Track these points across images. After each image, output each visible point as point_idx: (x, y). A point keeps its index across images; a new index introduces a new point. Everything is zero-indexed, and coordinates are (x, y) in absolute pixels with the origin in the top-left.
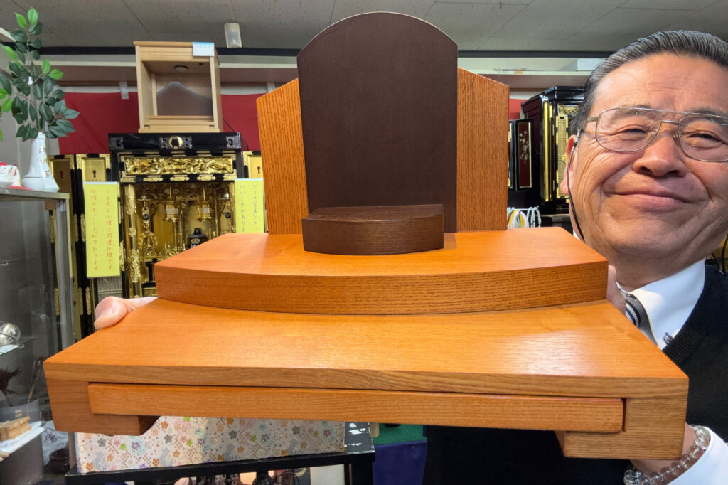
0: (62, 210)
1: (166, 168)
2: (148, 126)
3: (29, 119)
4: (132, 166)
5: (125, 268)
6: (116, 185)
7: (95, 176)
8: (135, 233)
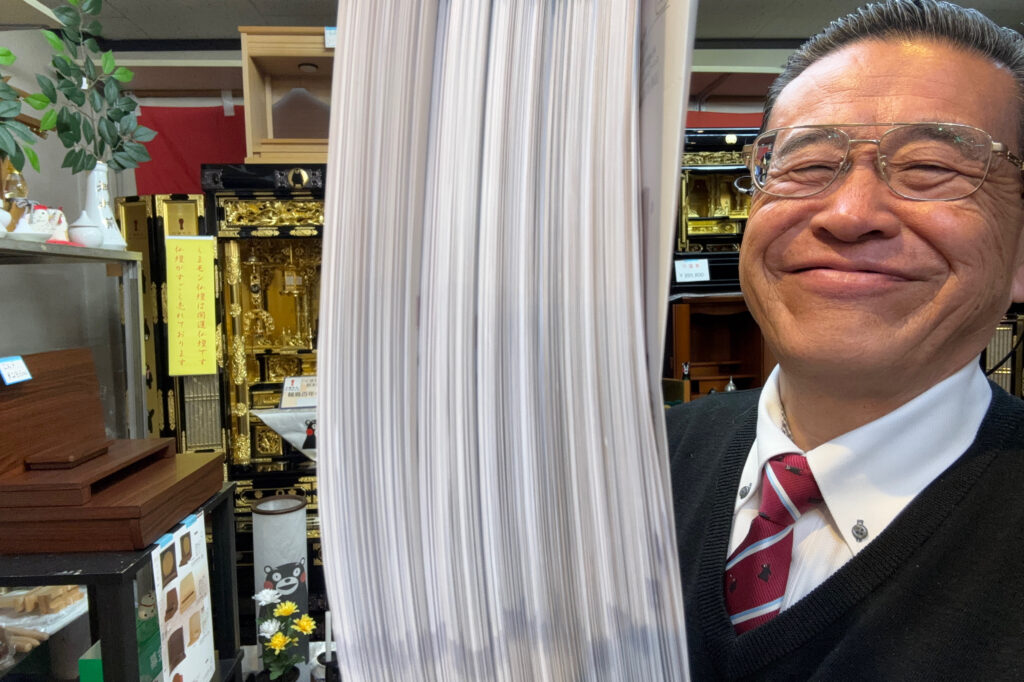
0: (131, 277)
1: (284, 216)
2: (259, 153)
3: (83, 140)
4: (235, 213)
5: (224, 363)
6: (210, 241)
7: (182, 228)
8: (238, 313)
